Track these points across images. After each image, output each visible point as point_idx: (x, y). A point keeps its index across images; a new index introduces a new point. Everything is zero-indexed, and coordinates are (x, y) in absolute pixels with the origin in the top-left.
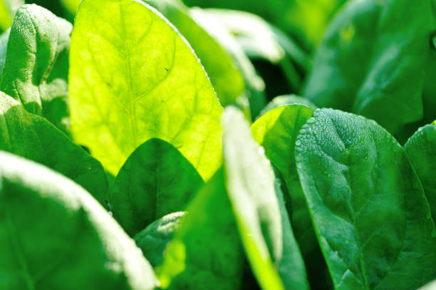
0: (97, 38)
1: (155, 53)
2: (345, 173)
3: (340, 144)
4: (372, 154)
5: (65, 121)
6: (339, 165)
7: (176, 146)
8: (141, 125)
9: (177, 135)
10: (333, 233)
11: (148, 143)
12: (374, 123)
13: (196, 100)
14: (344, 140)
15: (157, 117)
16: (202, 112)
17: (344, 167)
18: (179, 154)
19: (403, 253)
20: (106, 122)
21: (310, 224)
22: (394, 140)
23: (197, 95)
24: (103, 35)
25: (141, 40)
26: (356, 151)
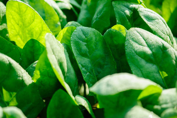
0: (13, 12)
1: (30, 15)
2: (85, 45)
3: (84, 37)
4: (94, 38)
5: (7, 35)
6: (84, 43)
7: (38, 40)
8: (28, 35)
9: (38, 37)
10: (83, 63)
11: (30, 40)
12: (94, 29)
13: (42, 28)
14: (85, 36)
15: (32, 33)
16: (44, 30)
17: (85, 43)
18: (39, 42)
19: (105, 66)
20: (18, 34)
21: (75, 61)
22: (100, 34)
23: (42, 26)
24: (15, 11)
25: (25, 12)
26: (89, 38)
